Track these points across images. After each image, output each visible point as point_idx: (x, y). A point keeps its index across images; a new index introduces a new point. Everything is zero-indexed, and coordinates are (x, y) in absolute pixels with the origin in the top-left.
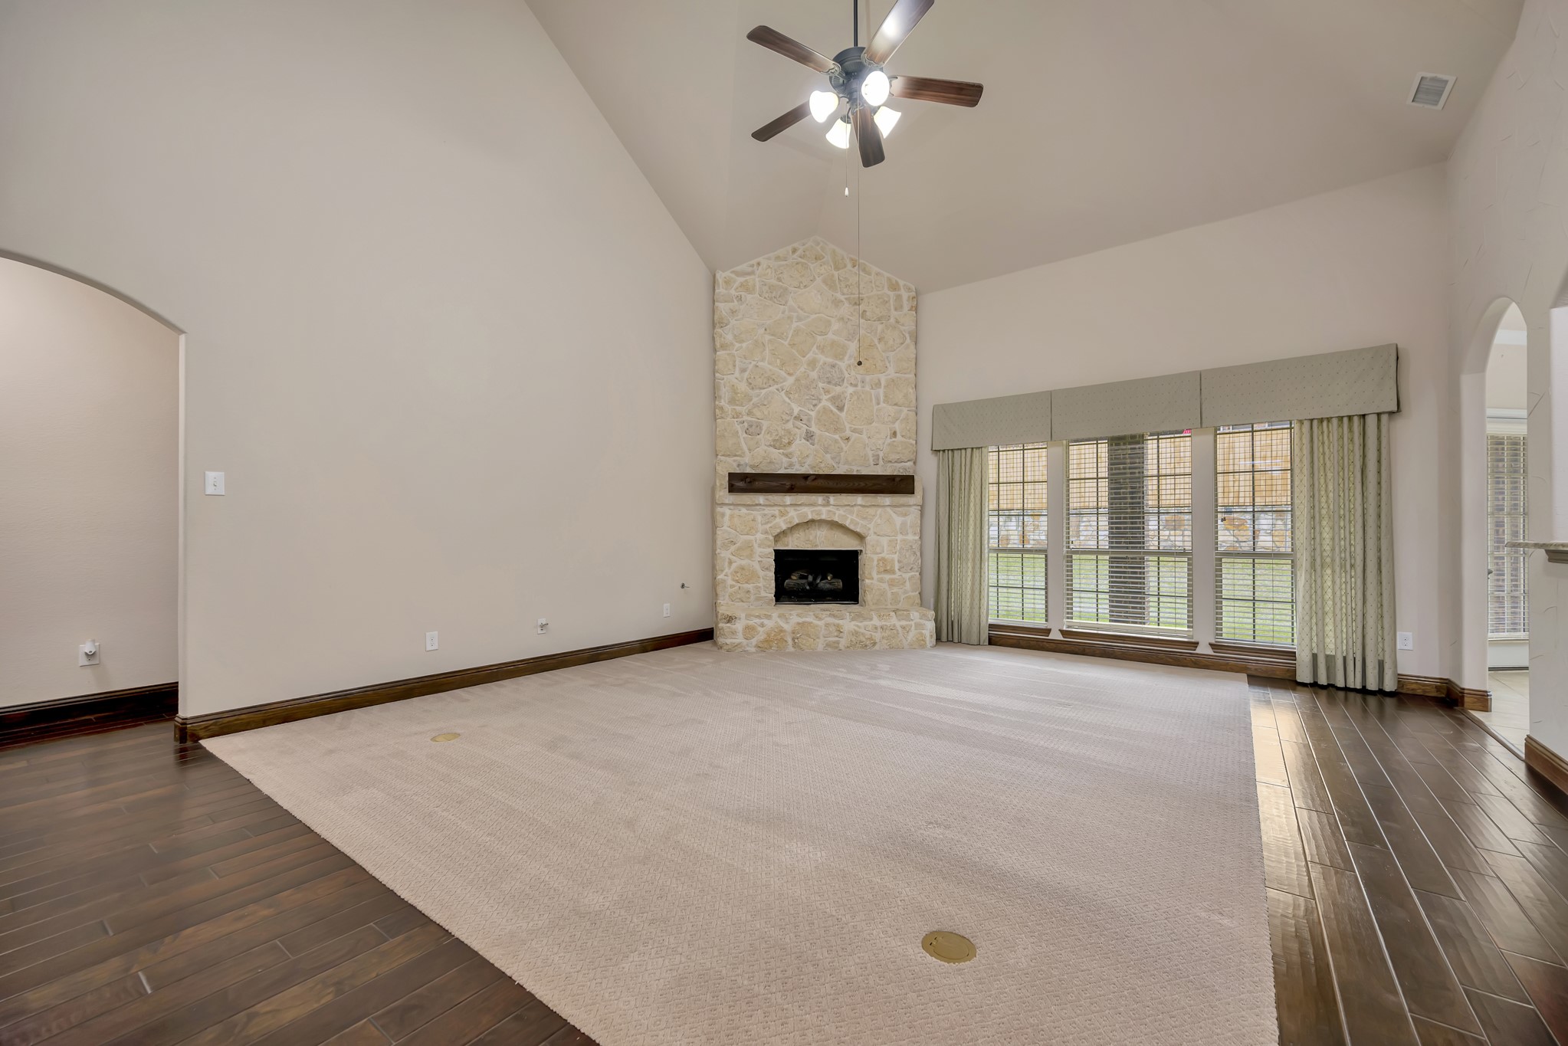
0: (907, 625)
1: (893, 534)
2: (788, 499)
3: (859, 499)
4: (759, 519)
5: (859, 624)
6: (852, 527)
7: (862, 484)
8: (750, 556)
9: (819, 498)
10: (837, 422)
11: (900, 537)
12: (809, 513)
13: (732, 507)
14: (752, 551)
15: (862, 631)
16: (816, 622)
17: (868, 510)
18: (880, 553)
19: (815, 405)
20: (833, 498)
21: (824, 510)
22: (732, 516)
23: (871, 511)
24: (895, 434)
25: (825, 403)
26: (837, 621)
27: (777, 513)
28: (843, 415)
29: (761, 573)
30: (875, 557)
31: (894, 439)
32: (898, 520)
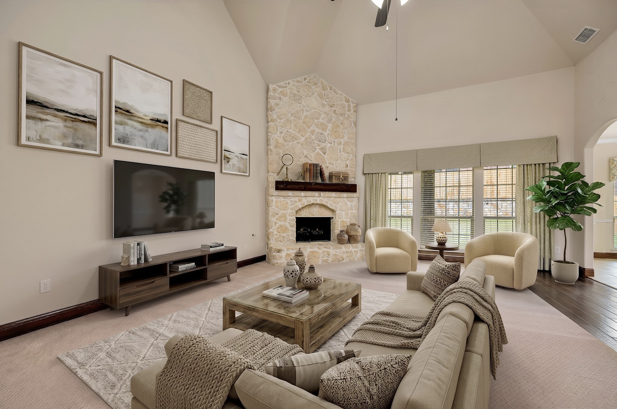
0: (357, 250)
1: (347, 210)
2: (303, 193)
3: (333, 194)
4: (289, 203)
5: (337, 251)
6: (330, 207)
7: (335, 187)
8: (285, 221)
9: (316, 194)
10: (323, 159)
11: (350, 211)
12: (312, 200)
13: (276, 197)
14: (286, 218)
15: (339, 254)
16: (318, 251)
17: (337, 199)
18: (342, 218)
19: (314, 151)
20: (322, 194)
21: (318, 199)
22: (276, 202)
23: (338, 199)
24: (347, 166)
25: (318, 150)
26: (327, 250)
27: (297, 200)
28: (326, 156)
29: (290, 228)
30: (340, 220)
31: (347, 168)
32: (349, 204)
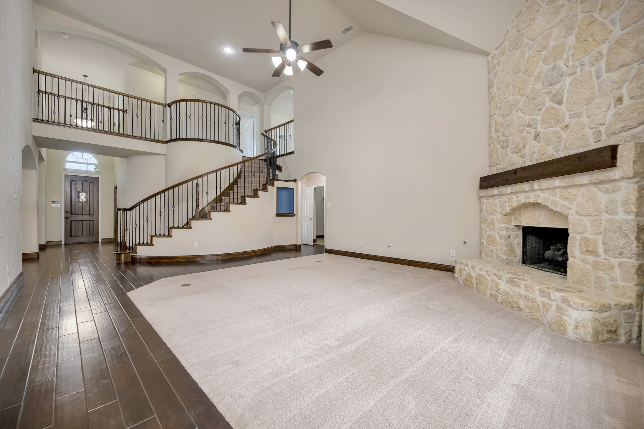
0: (547, 303)
1: (595, 214)
2: (509, 189)
3: (557, 182)
4: (498, 204)
5: (512, 288)
6: (552, 207)
7: (555, 168)
8: (493, 229)
9: (526, 186)
10: (557, 115)
11: (605, 216)
12: (523, 199)
13: (487, 198)
14: (494, 225)
15: (512, 294)
16: (487, 276)
17: (569, 190)
18: (583, 233)
19: (540, 110)
20: (536, 185)
21: (532, 195)
22: (487, 203)
23: (573, 191)
24: (620, 100)
25: (548, 103)
26: (497, 280)
27: (506, 199)
28: (563, 107)
29: (498, 240)
30: (578, 237)
31: (619, 107)
32: (603, 198)
